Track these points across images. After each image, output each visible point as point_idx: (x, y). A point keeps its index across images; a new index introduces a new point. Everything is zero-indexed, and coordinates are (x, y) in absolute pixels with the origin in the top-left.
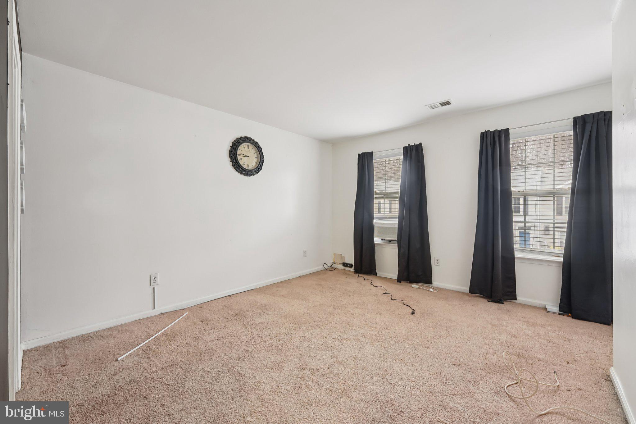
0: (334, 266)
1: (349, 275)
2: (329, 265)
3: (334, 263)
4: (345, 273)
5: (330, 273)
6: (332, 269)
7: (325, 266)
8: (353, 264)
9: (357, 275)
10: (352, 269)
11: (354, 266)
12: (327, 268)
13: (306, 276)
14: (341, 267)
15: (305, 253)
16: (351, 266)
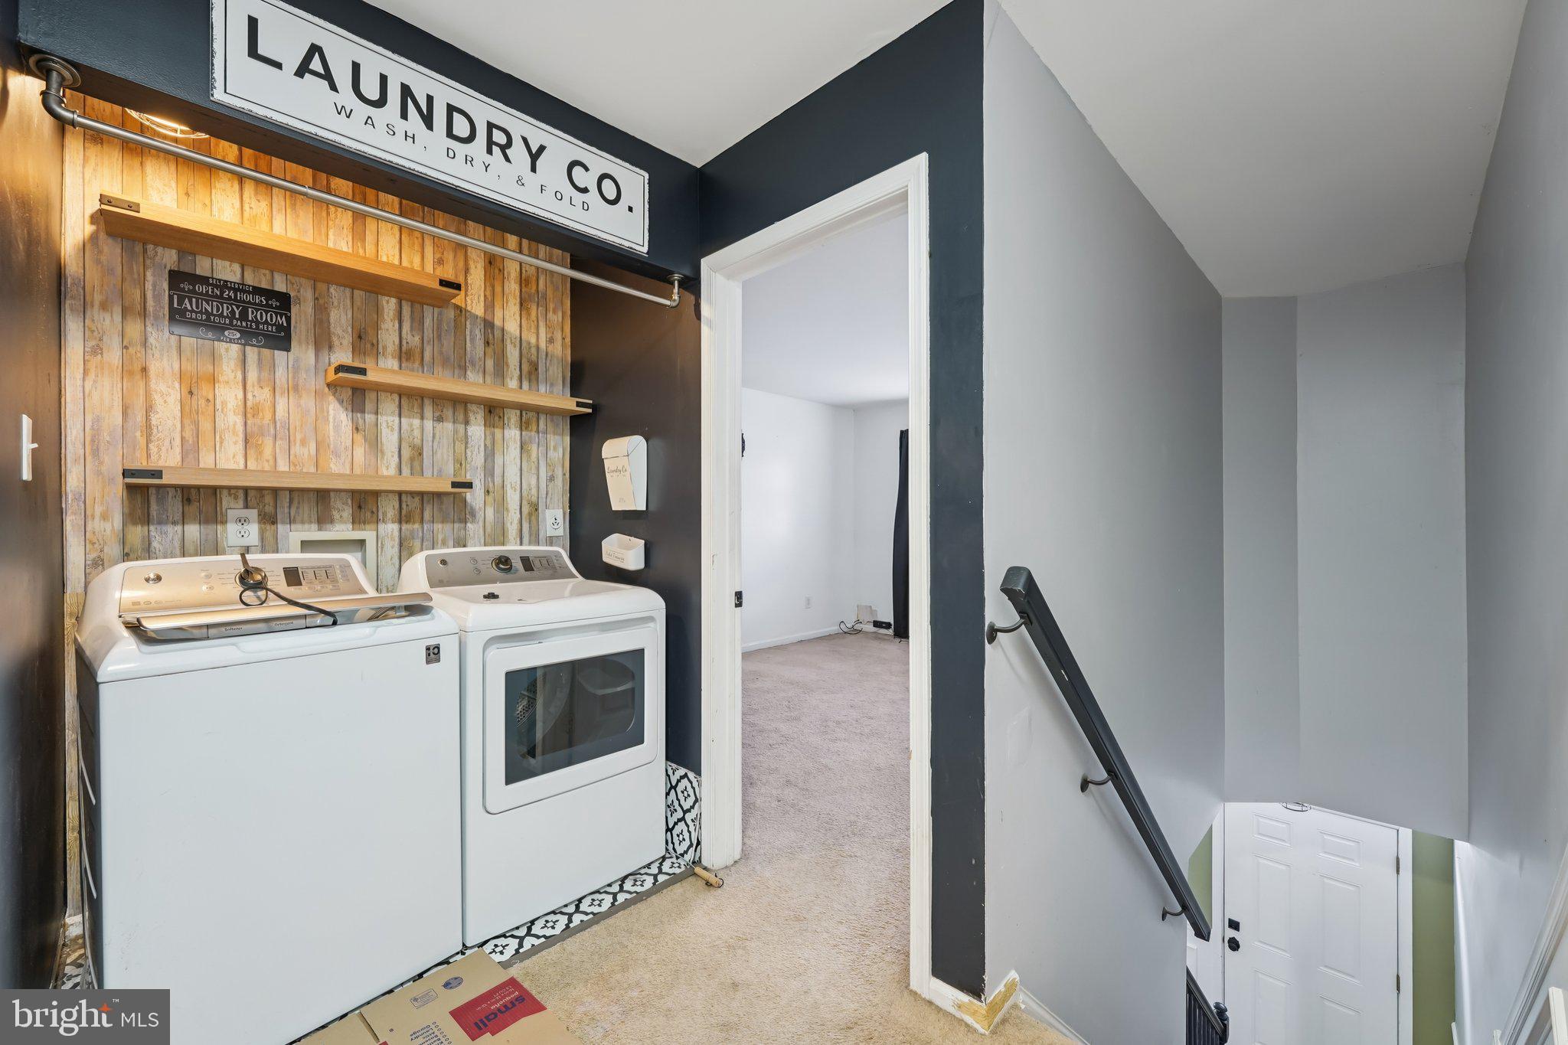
0: (858, 627)
1: (885, 640)
2: (849, 626)
3: (858, 622)
4: (877, 637)
5: (853, 637)
6: (854, 632)
7: (842, 626)
8: (892, 622)
9: (898, 640)
10: (891, 632)
11: (893, 627)
12: (846, 630)
13: (810, 641)
14: (870, 628)
15: (808, 601)
16: (888, 626)
